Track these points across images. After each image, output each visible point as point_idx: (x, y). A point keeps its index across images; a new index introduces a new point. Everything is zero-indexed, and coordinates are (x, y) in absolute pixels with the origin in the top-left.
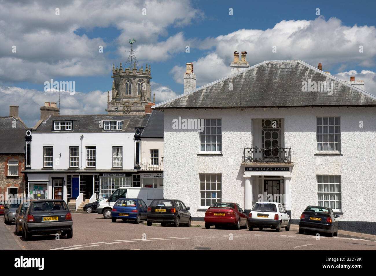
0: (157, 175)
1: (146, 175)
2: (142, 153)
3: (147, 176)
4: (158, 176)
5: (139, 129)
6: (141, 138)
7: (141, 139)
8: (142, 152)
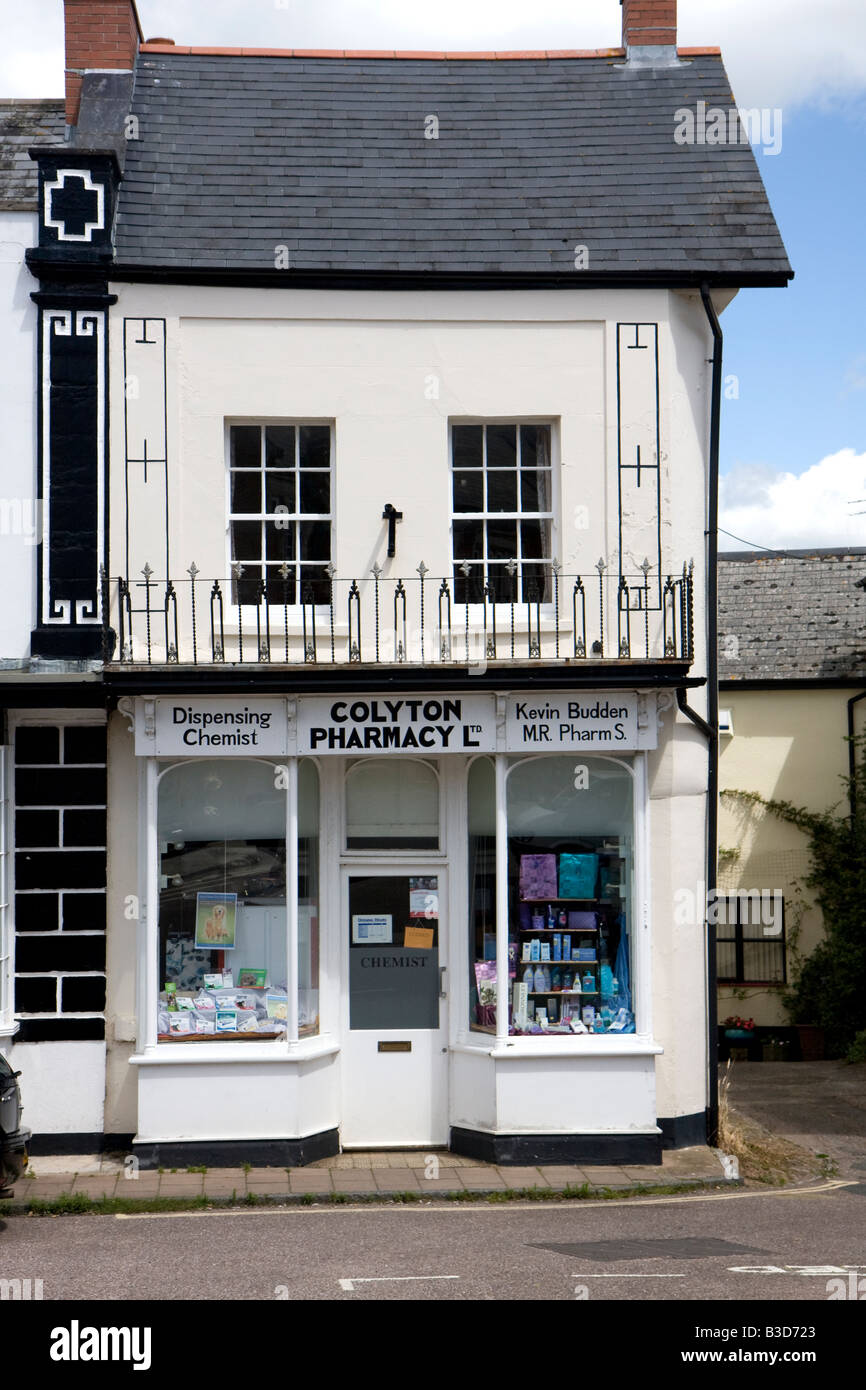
0: (349, 726)
1: (206, 719)
2: (136, 469)
3: (213, 740)
4: (360, 728)
5: (85, 175)
6: (113, 288)
7: (113, 300)
8: (136, 453)
